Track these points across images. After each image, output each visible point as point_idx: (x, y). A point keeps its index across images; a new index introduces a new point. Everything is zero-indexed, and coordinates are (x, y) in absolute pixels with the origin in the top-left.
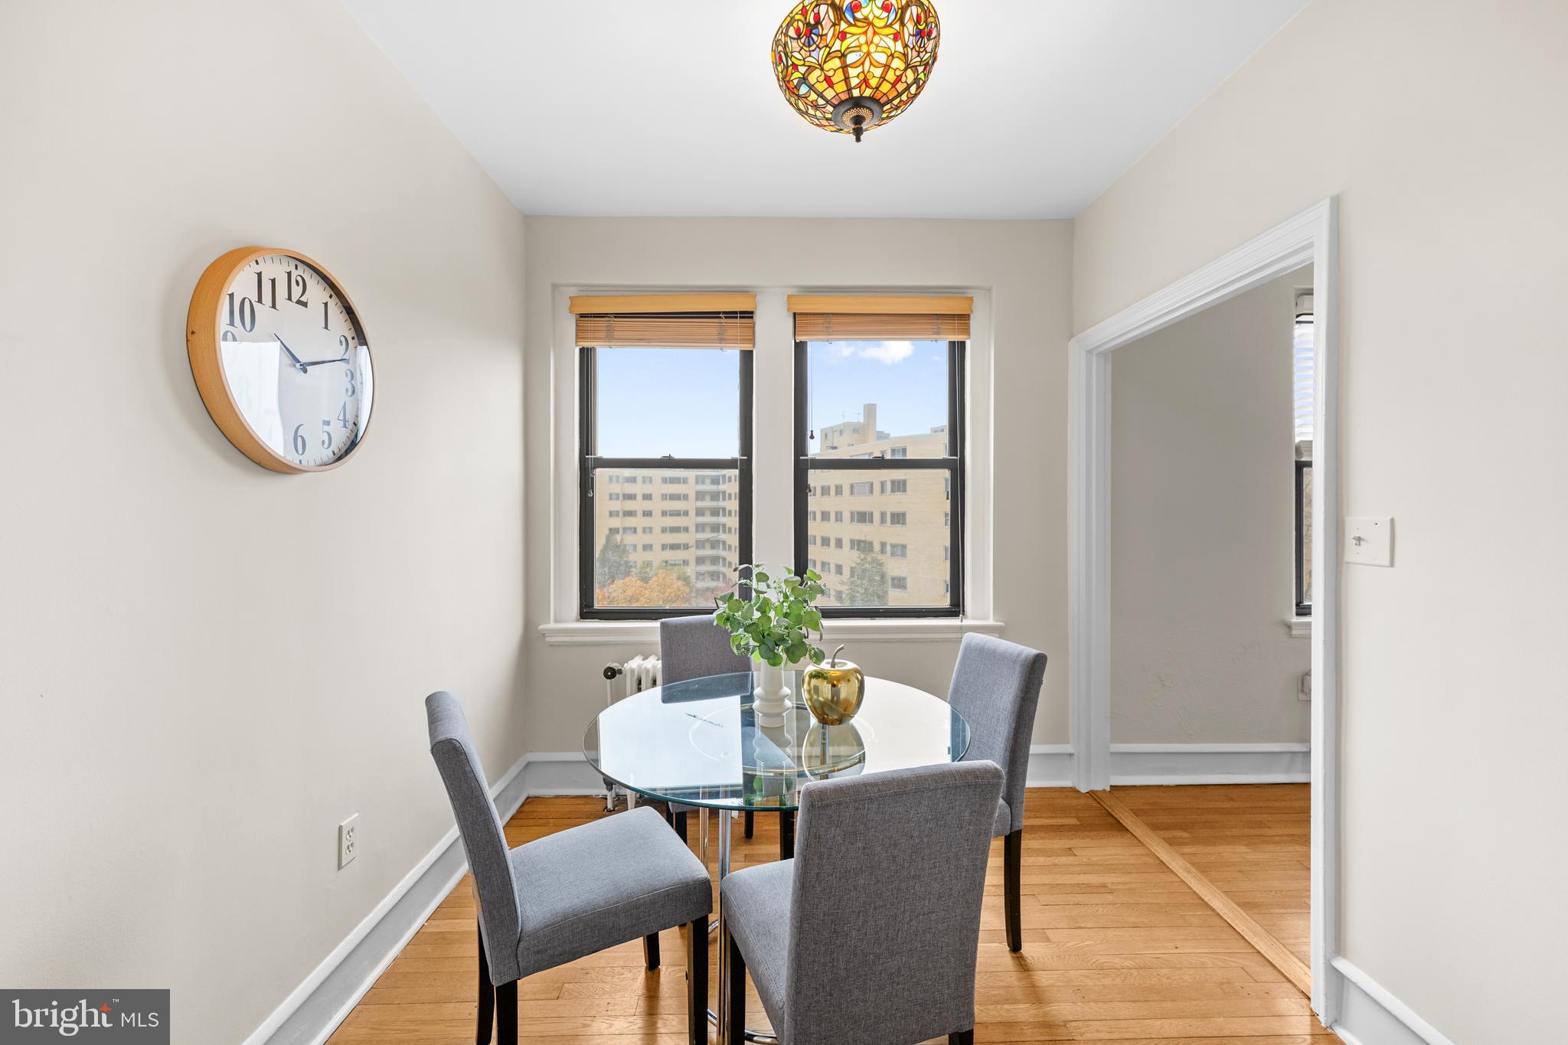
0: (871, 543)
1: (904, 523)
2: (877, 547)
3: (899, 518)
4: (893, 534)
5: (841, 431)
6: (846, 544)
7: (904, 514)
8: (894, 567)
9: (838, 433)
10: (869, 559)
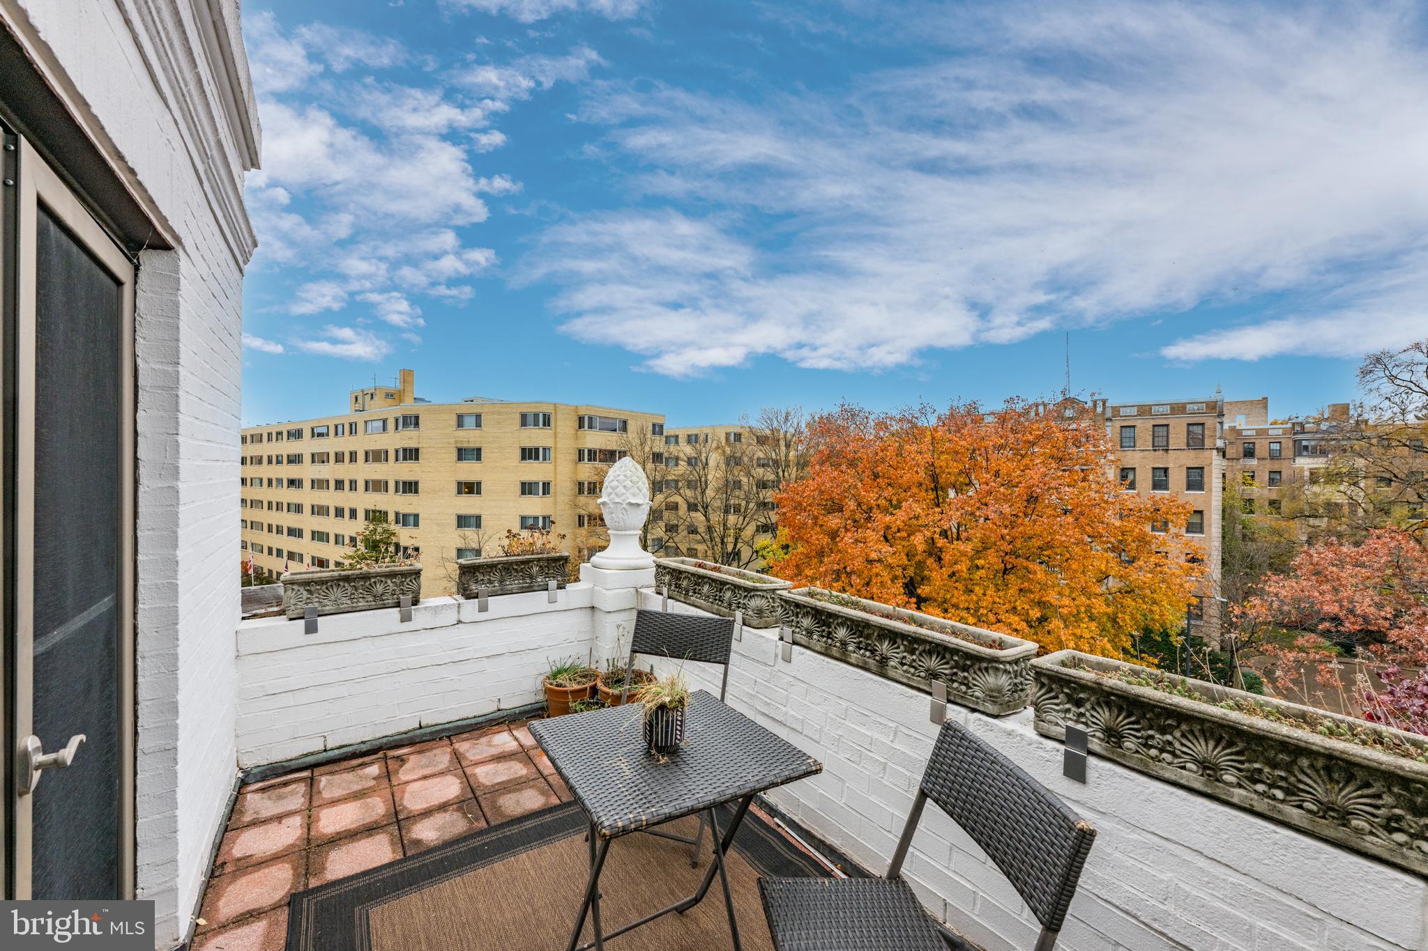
0: (386, 513)
1: (416, 492)
2: (391, 517)
3: (410, 487)
4: (404, 503)
5: (372, 395)
6: (361, 515)
7: (416, 483)
8: (405, 536)
9: (369, 396)
10: (379, 530)
